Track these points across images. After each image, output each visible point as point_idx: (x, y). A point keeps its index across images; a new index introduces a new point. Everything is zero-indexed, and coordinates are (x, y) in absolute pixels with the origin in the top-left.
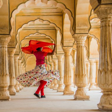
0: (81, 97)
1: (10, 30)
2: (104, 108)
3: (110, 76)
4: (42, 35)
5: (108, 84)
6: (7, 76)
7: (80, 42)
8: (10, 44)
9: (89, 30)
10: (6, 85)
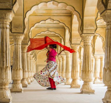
0: (87, 91)
1: (24, 29)
6: (20, 70)
7: (87, 41)
9: (95, 31)
10: (19, 79)
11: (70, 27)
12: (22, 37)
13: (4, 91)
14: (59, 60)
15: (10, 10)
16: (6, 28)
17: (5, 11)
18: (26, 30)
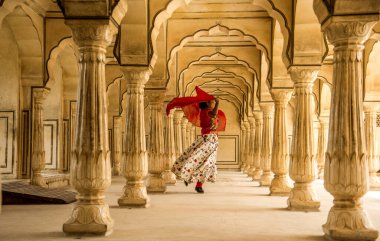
0: (302, 203)
1: (150, 57)
2: (334, 235)
3: (348, 167)
4: (228, 58)
5: (343, 185)
6: (142, 154)
7: (303, 84)
8: (154, 80)
9: (323, 58)
10: (138, 175)
11: (268, 46)
12: (146, 76)
13: (93, 206)
16: (98, 61)
18: (155, 56)
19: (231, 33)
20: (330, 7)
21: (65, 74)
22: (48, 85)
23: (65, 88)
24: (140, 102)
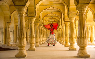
0: (72, 49)
1: (35, 15)
3: (83, 40)
4: (54, 15)
5: (82, 44)
6: (34, 38)
7: (72, 21)
8: (36, 20)
9: (77, 14)
10: (33, 43)
13: (22, 50)
14: (60, 30)
15: (24, 6)
16: (23, 16)
17: (21, 6)
18: (37, 15)
19: (55, 9)
20: (78, 2)
21: (15, 19)
22: (11, 22)
23: (15, 22)
24: (33, 25)
